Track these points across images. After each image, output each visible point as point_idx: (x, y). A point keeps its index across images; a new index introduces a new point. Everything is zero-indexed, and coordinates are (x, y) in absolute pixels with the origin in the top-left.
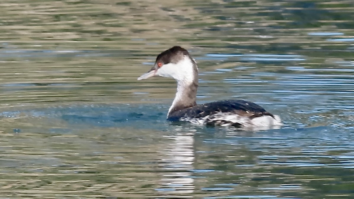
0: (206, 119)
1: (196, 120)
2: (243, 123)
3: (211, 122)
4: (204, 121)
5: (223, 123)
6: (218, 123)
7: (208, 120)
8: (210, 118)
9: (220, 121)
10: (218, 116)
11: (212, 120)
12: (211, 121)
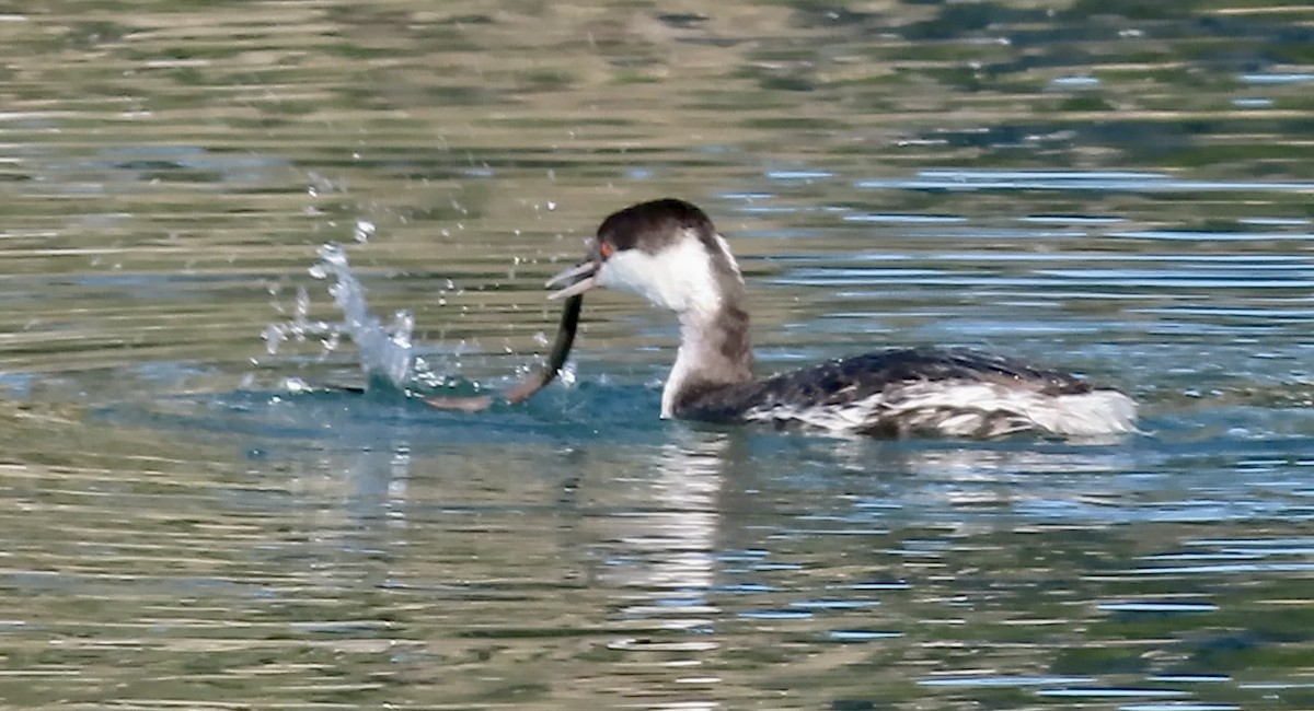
0: (872, 405)
1: (831, 412)
2: (1023, 410)
3: (896, 416)
4: (865, 413)
5: (947, 413)
6: (928, 417)
7: (881, 407)
8: (889, 402)
9: (933, 411)
10: (919, 392)
11: (897, 409)
12: (896, 412)
